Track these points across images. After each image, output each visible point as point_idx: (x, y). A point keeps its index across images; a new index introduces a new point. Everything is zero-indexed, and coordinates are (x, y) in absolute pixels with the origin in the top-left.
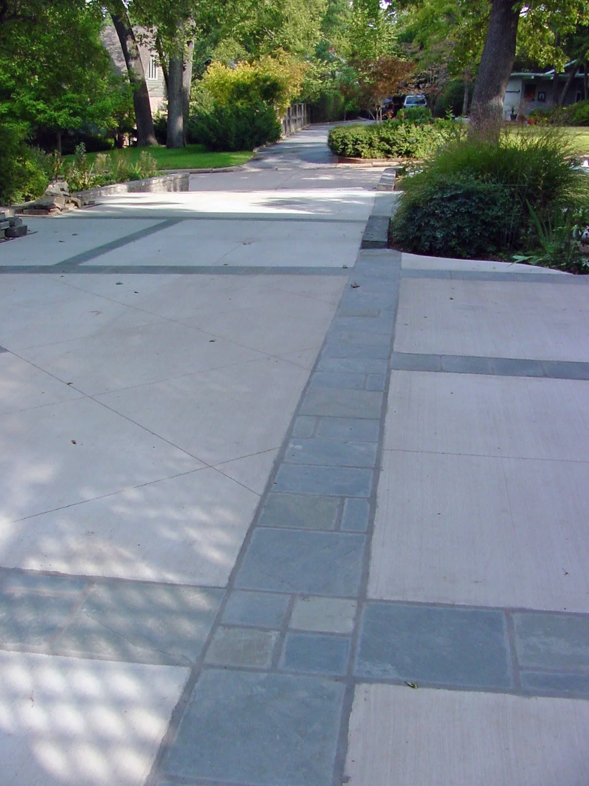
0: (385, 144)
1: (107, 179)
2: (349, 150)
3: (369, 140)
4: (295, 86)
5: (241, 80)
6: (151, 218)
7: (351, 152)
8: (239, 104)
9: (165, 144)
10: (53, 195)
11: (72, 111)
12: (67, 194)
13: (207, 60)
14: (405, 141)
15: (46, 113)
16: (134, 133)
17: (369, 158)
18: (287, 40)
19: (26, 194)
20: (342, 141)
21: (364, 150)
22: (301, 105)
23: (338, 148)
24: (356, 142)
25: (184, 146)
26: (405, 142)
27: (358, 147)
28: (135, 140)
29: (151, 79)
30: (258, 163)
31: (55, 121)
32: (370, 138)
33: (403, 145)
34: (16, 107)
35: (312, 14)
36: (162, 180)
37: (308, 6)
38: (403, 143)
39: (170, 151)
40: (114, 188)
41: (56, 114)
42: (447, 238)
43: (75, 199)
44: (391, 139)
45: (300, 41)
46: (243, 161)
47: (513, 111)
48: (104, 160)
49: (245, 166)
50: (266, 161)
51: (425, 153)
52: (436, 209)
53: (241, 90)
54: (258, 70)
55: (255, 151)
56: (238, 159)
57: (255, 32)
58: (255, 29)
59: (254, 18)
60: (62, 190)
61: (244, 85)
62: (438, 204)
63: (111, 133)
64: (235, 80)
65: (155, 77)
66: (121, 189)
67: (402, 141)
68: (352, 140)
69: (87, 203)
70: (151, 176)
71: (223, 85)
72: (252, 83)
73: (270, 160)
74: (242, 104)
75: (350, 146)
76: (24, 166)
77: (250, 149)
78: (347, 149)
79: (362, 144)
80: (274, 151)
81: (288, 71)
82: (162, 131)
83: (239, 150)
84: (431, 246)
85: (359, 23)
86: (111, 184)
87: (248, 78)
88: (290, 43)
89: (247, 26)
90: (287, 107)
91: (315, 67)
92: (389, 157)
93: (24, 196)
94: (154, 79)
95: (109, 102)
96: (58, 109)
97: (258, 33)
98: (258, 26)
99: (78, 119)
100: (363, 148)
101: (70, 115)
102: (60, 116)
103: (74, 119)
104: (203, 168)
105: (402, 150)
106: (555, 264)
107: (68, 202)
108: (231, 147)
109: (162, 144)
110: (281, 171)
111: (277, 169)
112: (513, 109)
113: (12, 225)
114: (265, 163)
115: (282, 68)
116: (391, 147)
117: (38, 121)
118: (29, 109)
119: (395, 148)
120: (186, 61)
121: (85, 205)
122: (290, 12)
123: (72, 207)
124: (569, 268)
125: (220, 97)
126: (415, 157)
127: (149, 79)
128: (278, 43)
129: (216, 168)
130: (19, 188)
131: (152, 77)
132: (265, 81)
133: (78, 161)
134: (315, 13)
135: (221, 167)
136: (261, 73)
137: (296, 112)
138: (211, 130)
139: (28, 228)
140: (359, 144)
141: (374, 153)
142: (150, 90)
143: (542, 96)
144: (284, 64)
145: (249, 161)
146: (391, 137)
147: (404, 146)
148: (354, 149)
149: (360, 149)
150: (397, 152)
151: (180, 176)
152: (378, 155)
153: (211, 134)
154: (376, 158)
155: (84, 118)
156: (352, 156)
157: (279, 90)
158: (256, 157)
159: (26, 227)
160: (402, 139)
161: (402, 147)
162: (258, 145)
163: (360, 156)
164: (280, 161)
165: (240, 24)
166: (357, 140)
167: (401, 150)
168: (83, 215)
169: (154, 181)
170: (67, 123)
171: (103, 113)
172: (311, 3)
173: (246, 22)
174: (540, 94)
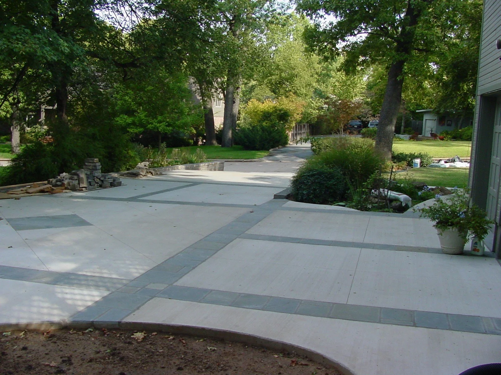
1: (176, 162)
4: (298, 114)
5: (266, 110)
6: (186, 182)
8: (265, 123)
10: (140, 168)
11: (167, 124)
12: (148, 168)
13: (249, 97)
15: (153, 124)
16: (204, 138)
18: (296, 88)
19: (128, 167)
22: (305, 125)
25: (232, 146)
28: (204, 141)
29: (217, 107)
30: (271, 158)
31: (158, 129)
34: (136, 120)
35: (312, 73)
36: (206, 164)
37: (309, 68)
39: (223, 149)
40: (177, 167)
41: (158, 125)
42: (308, 195)
43: (152, 171)
45: (304, 88)
46: (262, 156)
47: (432, 132)
48: (177, 152)
49: (263, 159)
50: (277, 156)
52: (305, 180)
53: (266, 116)
54: (277, 105)
55: (270, 150)
56: (260, 155)
57: (278, 82)
58: (278, 81)
59: (277, 75)
60: (145, 166)
61: (268, 113)
62: (306, 178)
63: (192, 136)
64: (263, 110)
66: (181, 167)
69: (159, 173)
70: (201, 162)
71: (256, 112)
72: (273, 111)
73: (279, 156)
74: (266, 123)
76: (128, 153)
77: (268, 149)
80: (283, 151)
81: (294, 106)
82: (220, 137)
84: (302, 198)
85: (343, 78)
86: (177, 164)
87: (271, 109)
88: (298, 89)
89: (273, 79)
90: (293, 126)
91: (315, 103)
93: (126, 168)
94: (219, 106)
95: (189, 119)
96: (160, 122)
97: (280, 83)
98: (280, 79)
99: (171, 128)
101: (167, 126)
102: (160, 126)
103: (168, 128)
104: (239, 159)
106: (356, 207)
107: (148, 172)
109: (220, 144)
110: (283, 162)
111: (281, 161)
112: (432, 130)
113: (114, 181)
114: (276, 158)
115: (291, 104)
117: (148, 128)
118: (144, 121)
120: (236, 98)
121: (157, 174)
122: (298, 72)
123: (149, 175)
124: (362, 209)
125: (254, 119)
128: (290, 89)
129: (246, 159)
130: (124, 164)
132: (280, 110)
133: (162, 152)
134: (313, 73)
135: (249, 159)
136: (278, 106)
137: (301, 129)
138: (246, 138)
139: (122, 183)
142: (216, 113)
144: (293, 101)
145: (266, 156)
151: (218, 163)
153: (246, 140)
155: (174, 128)
157: (288, 116)
158: (271, 154)
159: (121, 182)
162: (273, 147)
164: (284, 157)
165: (269, 78)
168: (156, 179)
169: (201, 165)
170: (164, 130)
171: (185, 125)
172: (311, 67)
173: (273, 77)
174: (448, 122)
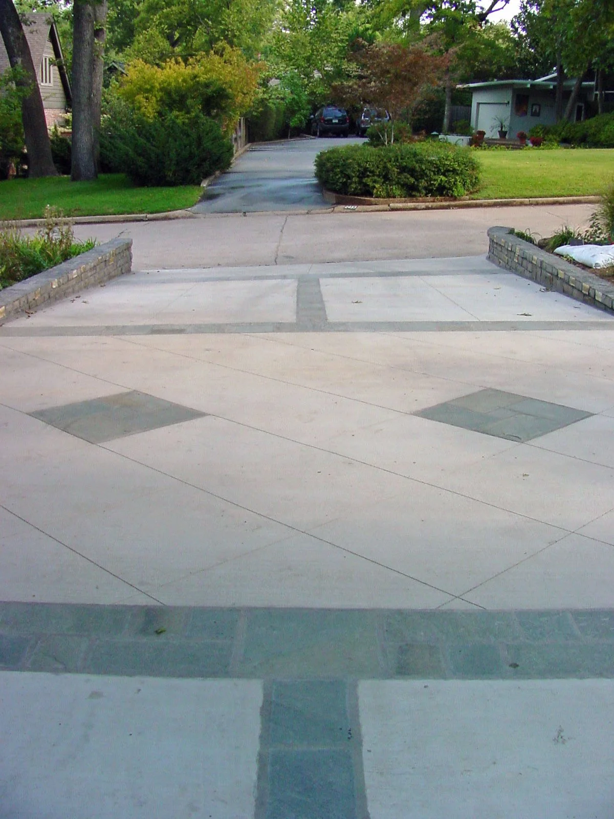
0: (409, 176)
2: (354, 186)
3: (383, 170)
5: (173, 84)
7: (356, 189)
9: (68, 173)
13: (111, 65)
14: (438, 171)
16: (24, 159)
17: (384, 198)
18: (230, 33)
20: (341, 172)
21: (377, 186)
22: (241, 119)
23: (337, 181)
24: (364, 173)
26: (438, 174)
27: (368, 181)
28: (25, 167)
29: (44, 84)
30: (211, 205)
32: (385, 167)
33: (436, 177)
38: (435, 174)
39: (77, 185)
44: (418, 168)
46: (190, 201)
47: (502, 128)
49: (194, 210)
51: (465, 189)
53: (173, 98)
55: (204, 184)
57: (184, 21)
58: (185, 18)
61: (178, 91)
64: (166, 85)
65: (50, 82)
67: (434, 172)
68: (359, 171)
72: (189, 88)
75: (355, 179)
77: (196, 182)
78: (351, 183)
79: (374, 176)
80: (229, 186)
81: (237, 72)
82: (64, 157)
83: (182, 184)
87: (183, 81)
88: (235, 36)
89: (173, 14)
92: (414, 196)
94: (48, 84)
100: (375, 182)
104: (134, 213)
105: (435, 185)
108: (168, 179)
109: (64, 173)
112: (502, 124)
114: (221, 204)
115: (229, 68)
116: (417, 180)
119: (423, 183)
120: (95, 58)
125: (145, 108)
126: (452, 196)
127: (42, 84)
128: (217, 36)
129: (151, 213)
131: (46, 82)
132: (207, 86)
135: (159, 212)
136: (201, 75)
138: (140, 155)
140: (368, 176)
141: (392, 189)
142: (44, 100)
143: (536, 110)
145: (198, 201)
146: (417, 165)
147: (437, 180)
148: (360, 182)
149: (371, 184)
150: (425, 188)
152: (398, 192)
153: (140, 161)
154: (394, 197)
156: (358, 195)
157: (227, 98)
158: (207, 194)
160: (433, 169)
161: (435, 180)
162: (206, 175)
163: (371, 195)
166: (366, 169)
167: (432, 185)
174: (534, 107)
